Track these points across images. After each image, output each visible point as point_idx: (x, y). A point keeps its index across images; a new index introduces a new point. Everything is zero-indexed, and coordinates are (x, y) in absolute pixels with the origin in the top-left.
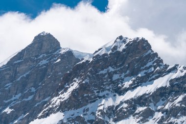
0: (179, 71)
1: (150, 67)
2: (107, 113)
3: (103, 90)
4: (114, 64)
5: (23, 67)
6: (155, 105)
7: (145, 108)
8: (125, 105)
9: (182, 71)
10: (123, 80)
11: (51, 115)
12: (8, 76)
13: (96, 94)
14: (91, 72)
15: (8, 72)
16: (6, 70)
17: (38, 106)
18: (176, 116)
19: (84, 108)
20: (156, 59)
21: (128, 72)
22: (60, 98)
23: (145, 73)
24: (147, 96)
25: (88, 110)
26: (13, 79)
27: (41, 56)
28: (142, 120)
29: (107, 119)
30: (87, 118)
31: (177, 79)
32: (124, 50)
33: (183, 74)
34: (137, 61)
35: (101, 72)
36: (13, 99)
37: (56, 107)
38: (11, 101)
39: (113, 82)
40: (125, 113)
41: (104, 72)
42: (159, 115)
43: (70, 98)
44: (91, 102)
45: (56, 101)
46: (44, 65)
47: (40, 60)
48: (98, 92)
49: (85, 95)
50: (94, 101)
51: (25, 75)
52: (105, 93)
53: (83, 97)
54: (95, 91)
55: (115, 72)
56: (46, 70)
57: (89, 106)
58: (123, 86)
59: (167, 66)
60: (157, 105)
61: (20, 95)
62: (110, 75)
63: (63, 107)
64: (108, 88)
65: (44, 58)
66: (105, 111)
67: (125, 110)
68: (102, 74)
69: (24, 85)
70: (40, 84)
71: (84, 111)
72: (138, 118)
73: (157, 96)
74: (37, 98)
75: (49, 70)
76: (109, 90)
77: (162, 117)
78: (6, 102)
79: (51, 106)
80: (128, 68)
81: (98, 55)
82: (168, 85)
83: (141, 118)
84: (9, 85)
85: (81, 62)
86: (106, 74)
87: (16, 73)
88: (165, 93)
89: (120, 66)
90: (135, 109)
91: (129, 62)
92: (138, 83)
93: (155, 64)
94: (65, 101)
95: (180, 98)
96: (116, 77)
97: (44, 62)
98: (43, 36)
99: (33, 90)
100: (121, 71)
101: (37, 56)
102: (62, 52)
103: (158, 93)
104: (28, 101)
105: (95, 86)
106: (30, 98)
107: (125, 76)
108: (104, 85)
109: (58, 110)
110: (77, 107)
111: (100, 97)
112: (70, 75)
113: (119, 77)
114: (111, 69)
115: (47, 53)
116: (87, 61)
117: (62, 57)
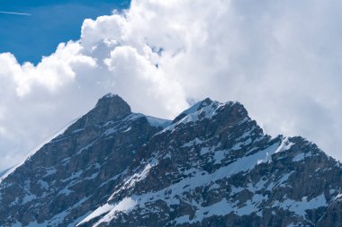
0: (283, 143)
1: (247, 138)
2: (194, 196)
3: (189, 168)
4: (202, 135)
5: (85, 138)
6: (254, 186)
7: (242, 189)
8: (217, 186)
9: (287, 144)
10: (213, 154)
11: (124, 200)
12: (66, 149)
13: (181, 172)
14: (173, 144)
15: (67, 143)
16: (63, 141)
17: (105, 185)
18: (281, 200)
19: (165, 189)
20: (254, 127)
21: (220, 144)
22: (135, 178)
23: (241, 146)
24: (244, 175)
25: (170, 192)
26: (71, 152)
27: (107, 124)
28: (238, 205)
29: (194, 203)
30: (169, 203)
31: (281, 153)
32: (214, 117)
33: (288, 147)
34: (231, 130)
35: (186, 145)
36: (72, 178)
37: (130, 188)
38: (70, 181)
39: (201, 158)
40: (217, 195)
41: (190, 144)
42: (258, 198)
43: (147, 178)
44: (174, 183)
45: (131, 182)
46: (111, 134)
47: (106, 128)
48: (183, 170)
49: (167, 174)
50: (178, 181)
51: (87, 148)
52: (191, 171)
53: (164, 177)
54: (179, 169)
55: (204, 145)
56: (113, 141)
57: (172, 187)
58: (213, 162)
59: (267, 137)
60: (257, 185)
61: (81, 172)
62: (197, 148)
63: (140, 189)
64: (195, 164)
65: (110, 126)
66: (191, 193)
67: (217, 192)
68: (187, 147)
69: (86, 159)
70: (106, 159)
71: (166, 194)
72: (232, 201)
73: (257, 174)
74: (103, 176)
75: (118, 141)
76: (196, 167)
77: (263, 200)
78: (64, 181)
79: (124, 188)
80: (219, 140)
81: (182, 124)
82: (270, 161)
83: (237, 202)
84: (67, 160)
85: (160, 133)
86: (191, 147)
87: (75, 145)
88: (267, 171)
89: (209, 137)
90: (229, 190)
91: (221, 131)
92: (232, 158)
93: (253, 134)
94: (142, 181)
95: (286, 177)
96: (204, 151)
97: (111, 131)
98: (110, 98)
99: (98, 166)
100: (211, 144)
101: (101, 124)
102: (134, 118)
103: (257, 171)
104: (91, 181)
105: (179, 162)
106: (94, 176)
107: (216, 150)
108: (189, 161)
109: (133, 192)
110: (156, 189)
111: (185, 177)
112: (146, 148)
113: (208, 151)
114: (198, 141)
115: (114, 120)
116: (168, 131)
117: (134, 124)
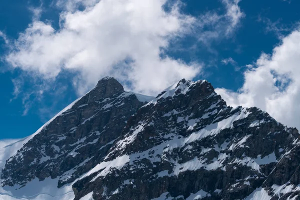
0: (242, 113)
1: (214, 109)
2: (172, 155)
3: (168, 132)
4: (178, 107)
5: (88, 111)
6: (219, 147)
7: (210, 149)
8: (190, 147)
9: (245, 113)
10: (187, 122)
11: (117, 158)
12: (73, 120)
13: (161, 136)
14: (155, 114)
15: (73, 116)
16: (70, 114)
17: (103, 149)
18: (241, 158)
19: (149, 150)
20: (219, 101)
21: (192, 114)
22: (126, 141)
23: (209, 115)
24: (211, 138)
25: (153, 152)
26: (78, 123)
27: (105, 100)
28: (207, 162)
29: (172, 161)
30: (152, 160)
31: (240, 121)
32: (188, 93)
33: (246, 116)
34: (201, 103)
35: (166, 115)
36: (78, 143)
37: (122, 149)
38: (77, 145)
39: (178, 125)
40: (190, 154)
41: (169, 114)
42: (223, 157)
43: (135, 141)
44: (156, 145)
45: (122, 144)
46: (108, 109)
47: (105, 104)
48: (163, 135)
49: (150, 138)
50: (160, 144)
51: (89, 119)
52: (169, 135)
53: (148, 140)
54: (160, 134)
55: (180, 115)
56: (110, 113)
57: (154, 148)
58: (187, 128)
59: (230, 108)
60: (222, 146)
61: (85, 138)
62: (175, 118)
63: (129, 150)
64: (173, 130)
65: (108, 102)
66: (170, 153)
67: (190, 152)
68: (166, 117)
69: (89, 128)
70: (104, 128)
71: (149, 154)
72: (203, 159)
73: (221, 137)
74: (102, 142)
75: (114, 114)
76: (173, 132)
77: (227, 158)
78: (72, 145)
79: (117, 149)
80: (192, 111)
81: (162, 98)
82: (232, 126)
83: (206, 159)
84: (74, 129)
85: (146, 105)
86: (170, 117)
87: (81, 117)
88: (229, 134)
89: (184, 108)
90: (200, 150)
91: (193, 104)
92: (202, 125)
93: (219, 106)
94: (131, 144)
95: (244, 140)
96: (180, 120)
97: (108, 106)
98: (107, 81)
99: (98, 133)
100: (185, 114)
101: (101, 100)
102: (126, 95)
103: (222, 135)
104: (93, 145)
105: (160, 128)
106: (95, 141)
107: (190, 119)
108: (168, 128)
109: (124, 153)
110: (143, 150)
111: (165, 140)
112: (135, 118)
113: (183, 120)
114: (175, 112)
115: (111, 97)
116: (152, 104)
117: (126, 100)
